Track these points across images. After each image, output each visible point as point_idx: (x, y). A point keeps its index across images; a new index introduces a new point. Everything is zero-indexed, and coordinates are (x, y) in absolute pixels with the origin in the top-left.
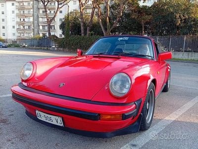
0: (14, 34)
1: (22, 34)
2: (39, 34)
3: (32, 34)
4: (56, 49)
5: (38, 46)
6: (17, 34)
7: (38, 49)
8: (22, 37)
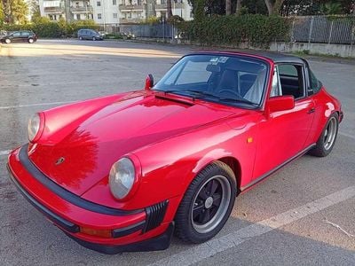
0: (115, 15)
1: (128, 15)
2: (155, 12)
3: (143, 14)
4: (179, 42)
5: (152, 37)
6: (121, 16)
7: (150, 43)
8: (128, 20)
